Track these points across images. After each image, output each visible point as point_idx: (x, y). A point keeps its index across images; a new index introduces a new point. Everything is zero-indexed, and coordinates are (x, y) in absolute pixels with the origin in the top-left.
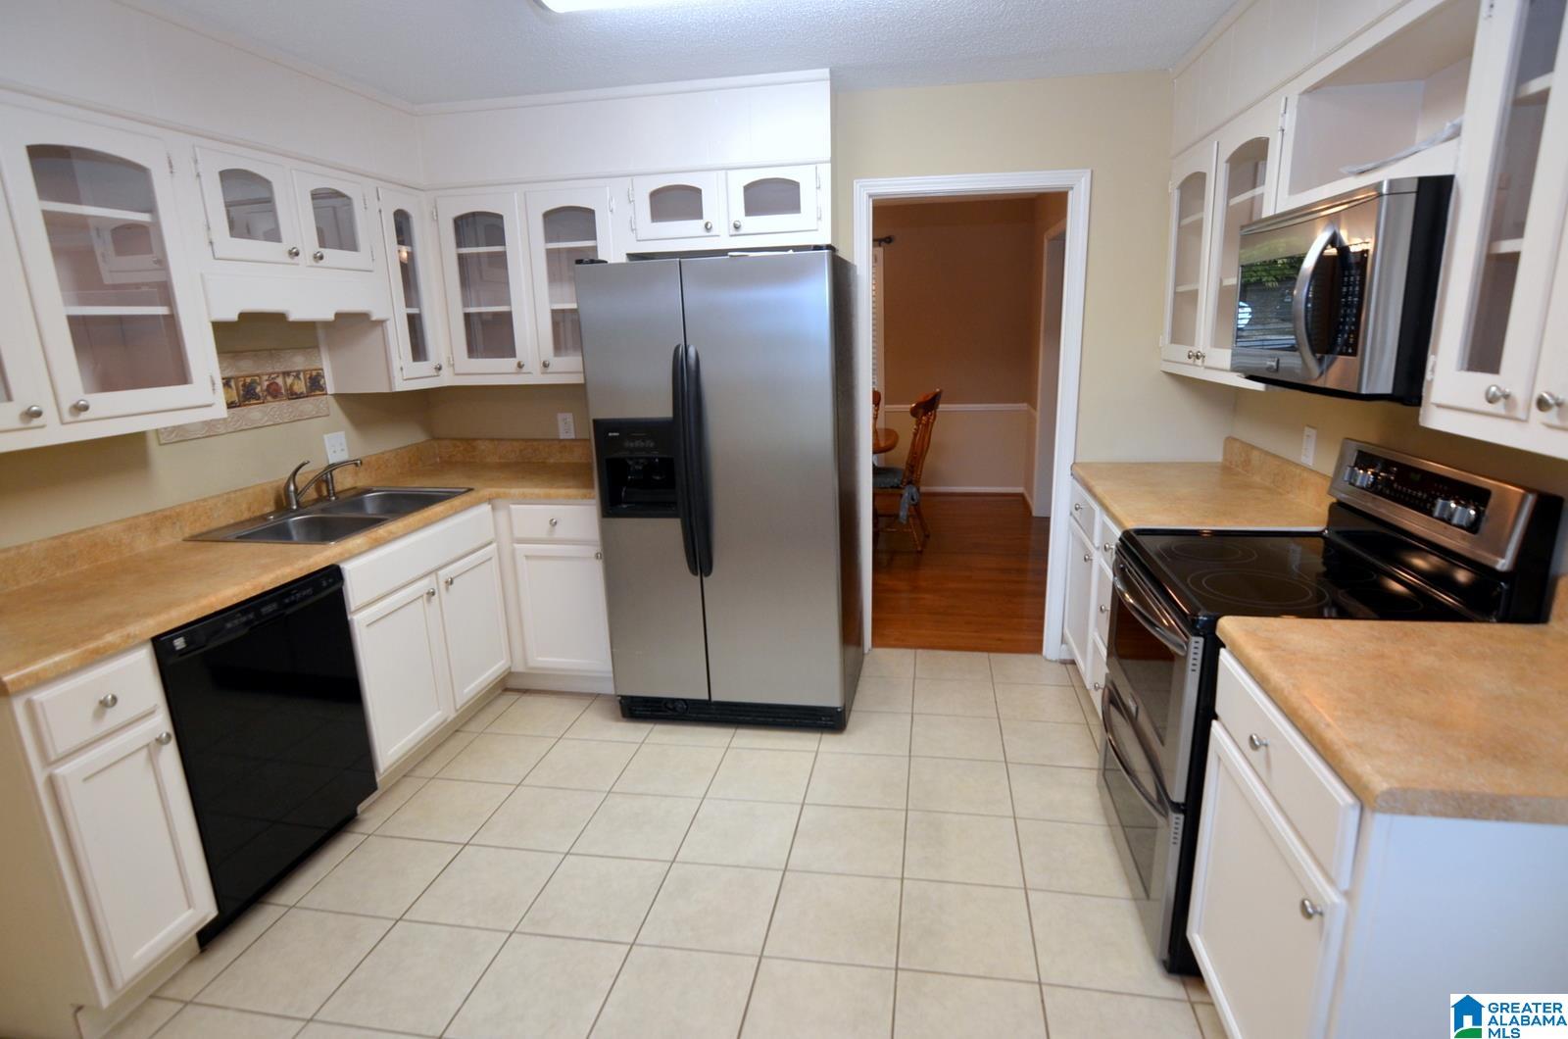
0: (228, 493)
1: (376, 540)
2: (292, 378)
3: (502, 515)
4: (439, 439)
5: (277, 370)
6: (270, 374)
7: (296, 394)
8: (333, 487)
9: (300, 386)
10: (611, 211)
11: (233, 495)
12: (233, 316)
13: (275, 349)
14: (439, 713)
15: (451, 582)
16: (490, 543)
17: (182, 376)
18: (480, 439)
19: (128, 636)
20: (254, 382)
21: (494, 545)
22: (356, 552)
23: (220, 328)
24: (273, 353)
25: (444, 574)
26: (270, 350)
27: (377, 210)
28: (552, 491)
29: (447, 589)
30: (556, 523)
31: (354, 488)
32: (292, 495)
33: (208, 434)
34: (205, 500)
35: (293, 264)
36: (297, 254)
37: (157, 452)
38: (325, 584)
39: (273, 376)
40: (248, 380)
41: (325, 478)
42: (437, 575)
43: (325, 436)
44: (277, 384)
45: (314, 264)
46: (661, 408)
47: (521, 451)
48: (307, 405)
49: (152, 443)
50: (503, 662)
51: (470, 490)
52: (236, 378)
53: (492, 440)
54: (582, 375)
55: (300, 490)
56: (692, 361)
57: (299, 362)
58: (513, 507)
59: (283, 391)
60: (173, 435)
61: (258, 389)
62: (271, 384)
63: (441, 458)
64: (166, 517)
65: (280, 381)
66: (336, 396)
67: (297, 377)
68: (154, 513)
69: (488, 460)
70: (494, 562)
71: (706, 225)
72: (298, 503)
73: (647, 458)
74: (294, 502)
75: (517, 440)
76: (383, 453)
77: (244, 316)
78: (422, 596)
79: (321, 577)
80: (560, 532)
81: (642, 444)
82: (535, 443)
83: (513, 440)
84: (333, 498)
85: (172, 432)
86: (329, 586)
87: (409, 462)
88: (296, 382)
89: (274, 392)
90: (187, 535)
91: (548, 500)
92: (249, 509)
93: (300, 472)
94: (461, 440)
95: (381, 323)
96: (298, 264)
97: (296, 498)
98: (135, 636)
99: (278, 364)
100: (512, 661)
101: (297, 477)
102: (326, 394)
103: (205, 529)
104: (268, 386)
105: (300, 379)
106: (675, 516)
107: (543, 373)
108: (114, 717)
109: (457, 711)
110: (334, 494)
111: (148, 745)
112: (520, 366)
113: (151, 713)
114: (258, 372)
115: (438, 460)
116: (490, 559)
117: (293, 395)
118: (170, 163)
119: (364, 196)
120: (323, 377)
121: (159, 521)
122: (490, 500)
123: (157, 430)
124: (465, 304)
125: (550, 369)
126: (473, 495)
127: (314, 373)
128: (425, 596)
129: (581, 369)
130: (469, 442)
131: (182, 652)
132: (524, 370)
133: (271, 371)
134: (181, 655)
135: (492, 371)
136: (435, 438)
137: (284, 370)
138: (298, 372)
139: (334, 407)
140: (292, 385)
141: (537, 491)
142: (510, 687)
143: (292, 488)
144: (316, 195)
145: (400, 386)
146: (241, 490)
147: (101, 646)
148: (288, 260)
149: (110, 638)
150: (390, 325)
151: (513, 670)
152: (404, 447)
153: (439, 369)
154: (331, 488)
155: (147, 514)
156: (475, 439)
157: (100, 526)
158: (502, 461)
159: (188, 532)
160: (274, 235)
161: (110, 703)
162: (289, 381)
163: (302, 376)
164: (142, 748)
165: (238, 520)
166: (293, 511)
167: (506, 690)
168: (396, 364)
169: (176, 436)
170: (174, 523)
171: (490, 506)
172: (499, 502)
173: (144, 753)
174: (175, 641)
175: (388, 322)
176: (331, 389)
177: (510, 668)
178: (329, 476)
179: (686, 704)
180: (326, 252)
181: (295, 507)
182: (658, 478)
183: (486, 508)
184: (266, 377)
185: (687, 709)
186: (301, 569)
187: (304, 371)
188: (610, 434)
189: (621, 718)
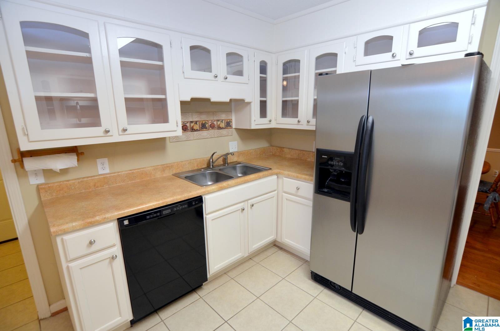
0: (191, 160)
1: (221, 187)
2: (220, 122)
3: (280, 181)
4: (273, 146)
5: (215, 119)
6: (212, 121)
7: (221, 128)
8: (227, 162)
9: (223, 125)
10: (345, 53)
11: (192, 161)
12: (188, 99)
13: (215, 112)
14: (241, 254)
15: (253, 205)
16: (275, 191)
17: (165, 120)
18: (286, 148)
19: (105, 218)
20: (205, 123)
21: (276, 192)
22: (211, 192)
23: (183, 103)
24: (214, 113)
25: (251, 202)
26: (213, 112)
27: (254, 61)
28: (300, 175)
29: (251, 208)
30: (299, 189)
31: (237, 161)
32: (211, 163)
33: (187, 140)
34: (182, 162)
35: (215, 81)
36: (216, 77)
37: (169, 145)
38: (194, 203)
39: (213, 121)
40: (204, 122)
41: (225, 158)
42: (248, 202)
43: (230, 143)
44: (214, 124)
45: (224, 81)
46: (349, 147)
47: (299, 154)
48: (224, 132)
49: (168, 141)
50: (273, 236)
51: (271, 169)
52: (199, 121)
53: (289, 149)
54: (315, 127)
55: (214, 161)
56: (370, 124)
57: (223, 117)
58: (284, 178)
59: (216, 126)
60: (175, 139)
61: (207, 125)
62: (212, 124)
63: (272, 153)
64: (167, 167)
65: (215, 123)
66: (235, 128)
67: (222, 122)
68: (164, 165)
69: (287, 156)
70: (275, 198)
71: (393, 55)
72: (213, 165)
73: (340, 171)
74: (211, 165)
75: (298, 150)
76: (250, 150)
77: (193, 100)
78: (239, 210)
79: (193, 201)
80: (300, 193)
81: (337, 163)
82: (304, 152)
83: (296, 150)
84: (227, 165)
85: (174, 138)
86: (196, 204)
87: (260, 154)
88: (221, 123)
89: (212, 127)
90: (174, 173)
91: (297, 178)
92: (197, 166)
93: (214, 155)
94: (279, 147)
95: (249, 103)
96: (217, 81)
97: (212, 164)
98: (108, 218)
99: (215, 117)
100: (277, 237)
101: (213, 157)
102: (232, 128)
103: (180, 171)
104: (211, 124)
105: (223, 122)
106: (348, 201)
107: (307, 125)
108: (94, 248)
109: (249, 254)
110: (227, 164)
111: (110, 258)
112: (299, 122)
113: (114, 246)
114: (208, 119)
115: (271, 153)
116: (273, 197)
117: (219, 128)
118: (171, 43)
119: (248, 55)
120: (232, 122)
121: (165, 168)
122: (277, 174)
123: (169, 137)
124: (283, 97)
125: (310, 124)
126: (270, 171)
127: (228, 121)
128: (241, 210)
129: (315, 124)
130: (282, 148)
131: (127, 226)
132: (300, 123)
133: (213, 119)
134: (126, 227)
135: (289, 123)
136: (272, 146)
137: (218, 119)
138: (223, 120)
139: (234, 132)
140: (219, 125)
141: (294, 174)
142: (276, 245)
143: (211, 160)
144: (229, 55)
145: (253, 127)
146: (196, 159)
147: (93, 221)
148: (214, 79)
149: (97, 218)
150: (252, 104)
151: (277, 240)
152: (259, 148)
153: (270, 121)
154: (226, 161)
155: (162, 165)
156: (284, 148)
157: (145, 168)
158: (292, 157)
159: (174, 172)
160: (209, 70)
161: (93, 242)
162: (219, 123)
163: (224, 122)
164: (108, 258)
165: (193, 169)
166: (211, 168)
167: (275, 245)
168: (253, 118)
169: (176, 140)
170: (170, 169)
171: (277, 176)
172: (280, 176)
173: (108, 260)
174: (124, 221)
175: (252, 103)
176: (234, 127)
177: (276, 239)
178: (226, 157)
179: (340, 288)
180: (229, 76)
181: (211, 167)
182: (343, 180)
183: (275, 177)
184: (210, 121)
185: (340, 289)
186: (185, 197)
187: (225, 120)
188: (323, 156)
189: (311, 279)
